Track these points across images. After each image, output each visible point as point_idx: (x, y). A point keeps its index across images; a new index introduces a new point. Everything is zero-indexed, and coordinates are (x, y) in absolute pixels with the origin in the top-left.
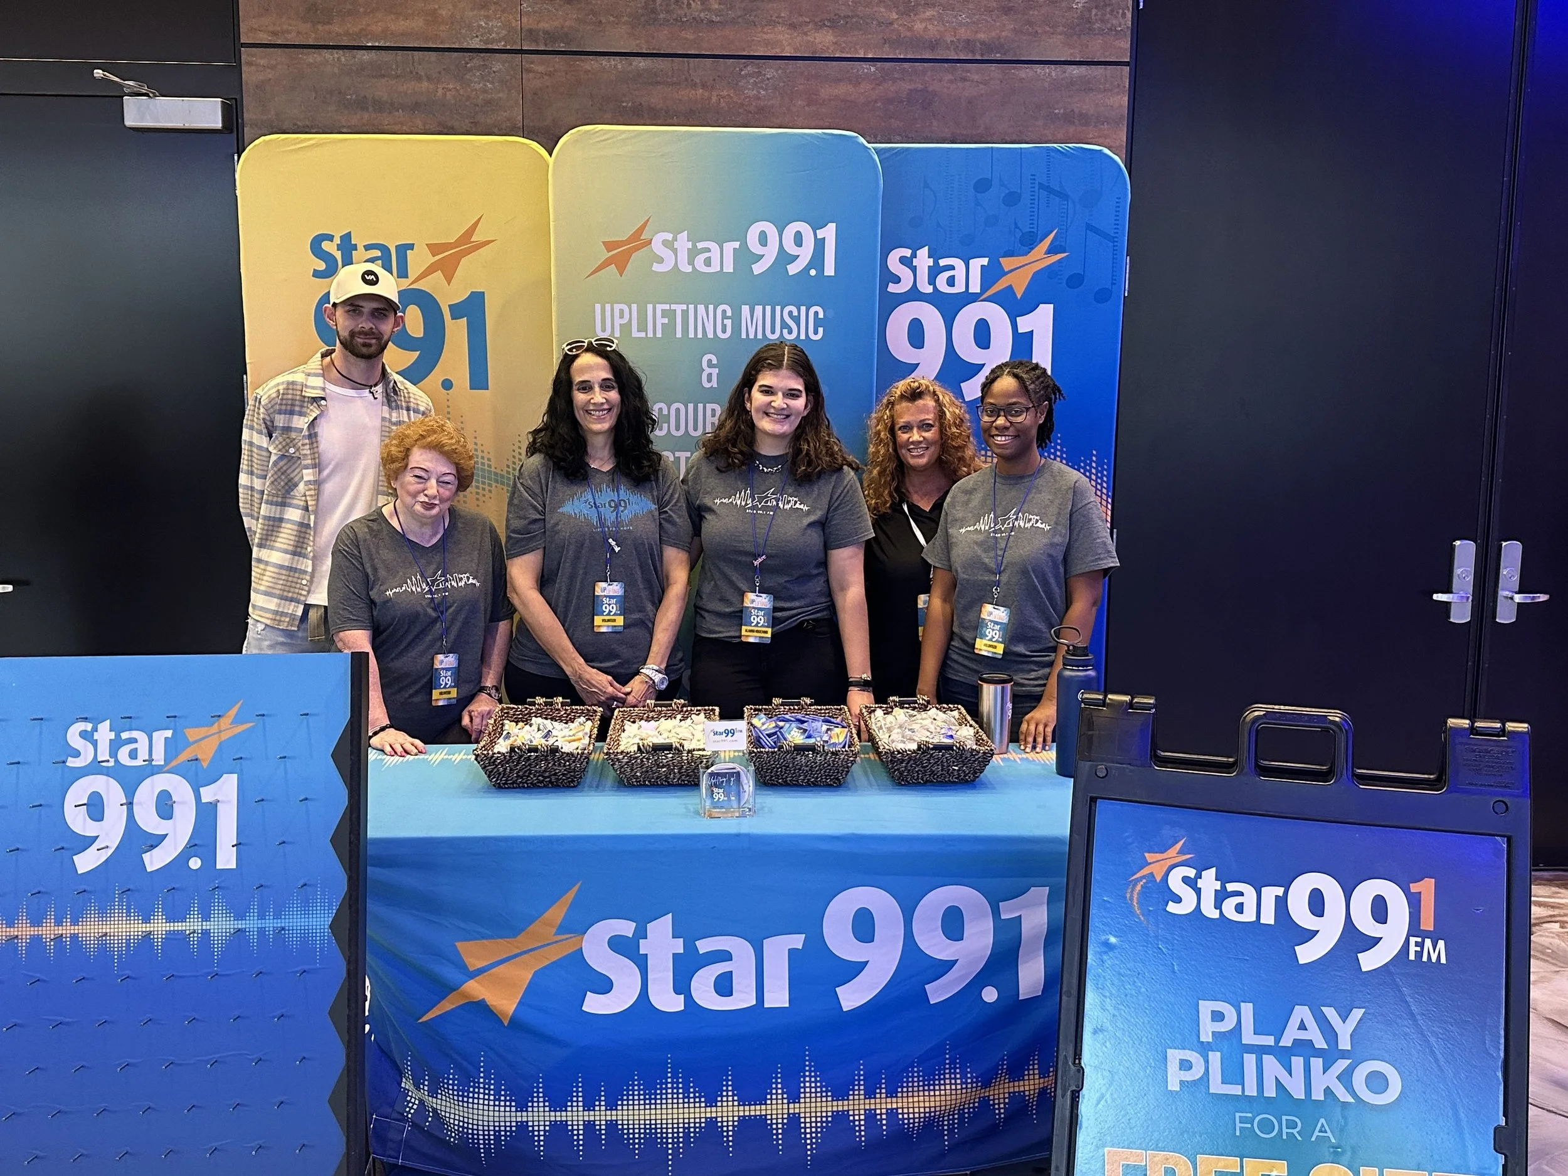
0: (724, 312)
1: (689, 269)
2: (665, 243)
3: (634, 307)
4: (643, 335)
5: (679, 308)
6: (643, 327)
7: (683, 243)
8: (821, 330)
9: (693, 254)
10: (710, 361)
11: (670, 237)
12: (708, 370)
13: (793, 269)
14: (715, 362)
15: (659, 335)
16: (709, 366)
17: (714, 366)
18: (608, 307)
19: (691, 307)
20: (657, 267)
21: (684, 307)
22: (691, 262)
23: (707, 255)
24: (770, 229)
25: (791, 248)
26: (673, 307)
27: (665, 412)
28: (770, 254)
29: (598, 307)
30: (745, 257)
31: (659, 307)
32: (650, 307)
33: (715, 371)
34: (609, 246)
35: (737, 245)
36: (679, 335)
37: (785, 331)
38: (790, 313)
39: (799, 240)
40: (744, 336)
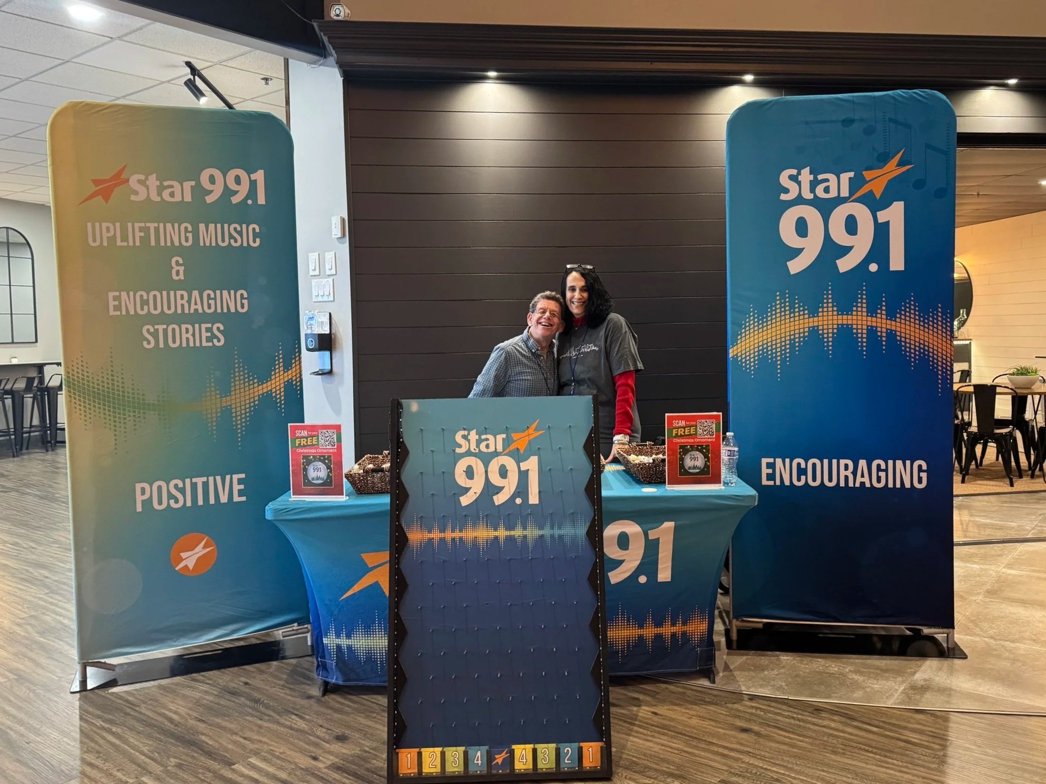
0: (186, 228)
1: (158, 199)
2: (139, 181)
3: (118, 225)
4: (125, 244)
5: (152, 226)
6: (125, 238)
7: (153, 181)
8: (258, 240)
9: (160, 189)
10: (177, 262)
11: (142, 177)
12: (176, 268)
13: (235, 200)
14: (181, 261)
15: (138, 244)
16: (177, 265)
17: (181, 265)
18: (97, 225)
19: (161, 225)
20: (133, 198)
21: (156, 225)
22: (160, 194)
23: (171, 190)
24: (217, 174)
25: (233, 186)
26: (148, 225)
27: (145, 297)
28: (218, 191)
29: (89, 225)
30: (199, 192)
31: (137, 225)
32: (130, 225)
33: (182, 269)
34: (96, 182)
35: (193, 183)
36: (153, 243)
37: (232, 241)
38: (235, 229)
39: (238, 180)
40: (202, 244)
